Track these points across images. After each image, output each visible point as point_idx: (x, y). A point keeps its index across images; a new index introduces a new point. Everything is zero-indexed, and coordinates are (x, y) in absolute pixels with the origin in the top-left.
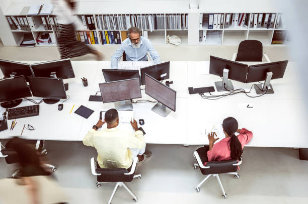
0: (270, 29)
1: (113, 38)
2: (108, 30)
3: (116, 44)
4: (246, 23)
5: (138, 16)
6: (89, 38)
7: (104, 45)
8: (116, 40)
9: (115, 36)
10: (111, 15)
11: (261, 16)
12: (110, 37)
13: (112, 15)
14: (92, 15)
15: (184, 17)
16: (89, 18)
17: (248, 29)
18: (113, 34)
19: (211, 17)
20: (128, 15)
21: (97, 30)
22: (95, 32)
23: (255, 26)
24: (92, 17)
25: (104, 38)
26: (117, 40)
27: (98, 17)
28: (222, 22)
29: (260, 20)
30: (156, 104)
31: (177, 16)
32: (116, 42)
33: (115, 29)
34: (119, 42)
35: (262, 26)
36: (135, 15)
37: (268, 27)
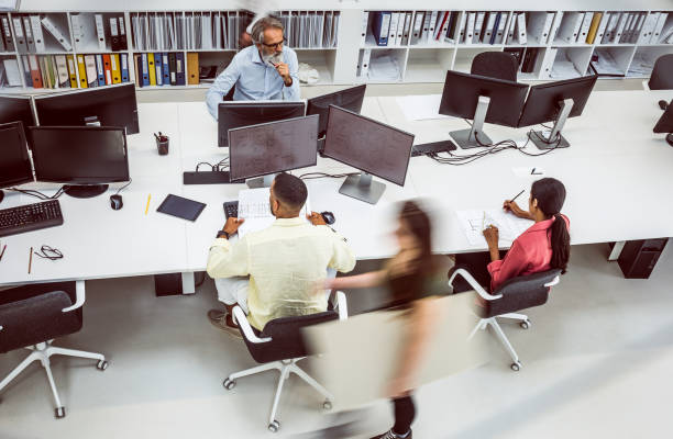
0: (495, 45)
1: (166, 70)
2: (159, 50)
3: (172, 84)
4: (451, 35)
5: (230, 18)
6: (108, 72)
7: (144, 88)
8: (173, 74)
9: (173, 67)
10: (168, 13)
11: (481, 17)
12: (159, 69)
13: (171, 14)
14: (122, 14)
15: (330, 17)
16: (113, 21)
17: (455, 45)
18: (165, 61)
19: (385, 19)
20: (206, 13)
21: (131, 50)
22: (124, 57)
23: (469, 40)
24: (121, 19)
25: (145, 72)
26: (175, 70)
27: (137, 19)
28: (407, 30)
29: (479, 27)
30: (343, 179)
31: (316, 16)
32: (173, 79)
33: (175, 49)
34: (180, 81)
35: (481, 39)
36: (224, 14)
37: (492, 42)
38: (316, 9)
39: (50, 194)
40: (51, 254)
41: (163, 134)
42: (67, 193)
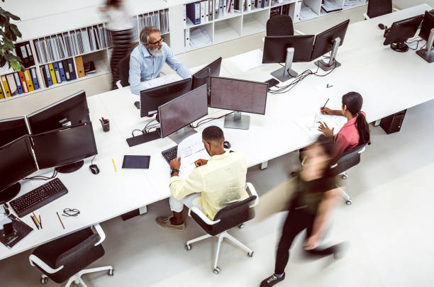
0: (265, 8)
1: (62, 72)
2: (56, 61)
3: (68, 80)
4: (237, 7)
5: (100, 28)
6: (24, 83)
7: (50, 87)
8: (68, 74)
9: (66, 69)
10: (58, 35)
12: (57, 72)
13: (60, 35)
14: (28, 42)
15: (162, 14)
16: (23, 48)
17: (241, 13)
18: (61, 66)
19: (197, 7)
20: (84, 29)
21: (37, 65)
22: (33, 70)
23: (249, 8)
24: (28, 46)
25: (48, 76)
26: (70, 73)
27: (38, 43)
30: (223, 119)
31: (154, 15)
32: (68, 77)
33: (67, 57)
34: (73, 77)
35: (256, 6)
36: (95, 27)
37: (263, 6)
38: (153, 10)
39: (50, 175)
40: (72, 213)
41: (105, 118)
42: (60, 172)
